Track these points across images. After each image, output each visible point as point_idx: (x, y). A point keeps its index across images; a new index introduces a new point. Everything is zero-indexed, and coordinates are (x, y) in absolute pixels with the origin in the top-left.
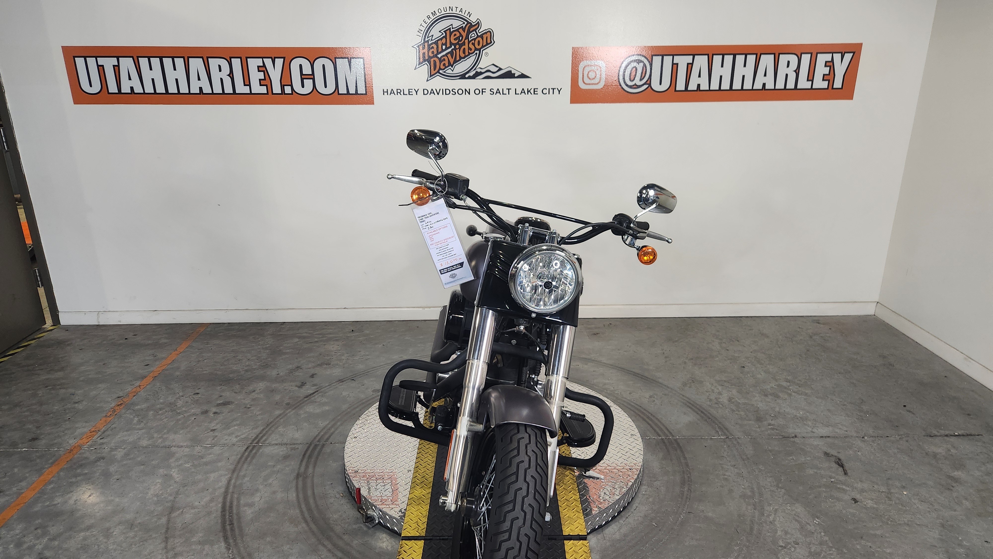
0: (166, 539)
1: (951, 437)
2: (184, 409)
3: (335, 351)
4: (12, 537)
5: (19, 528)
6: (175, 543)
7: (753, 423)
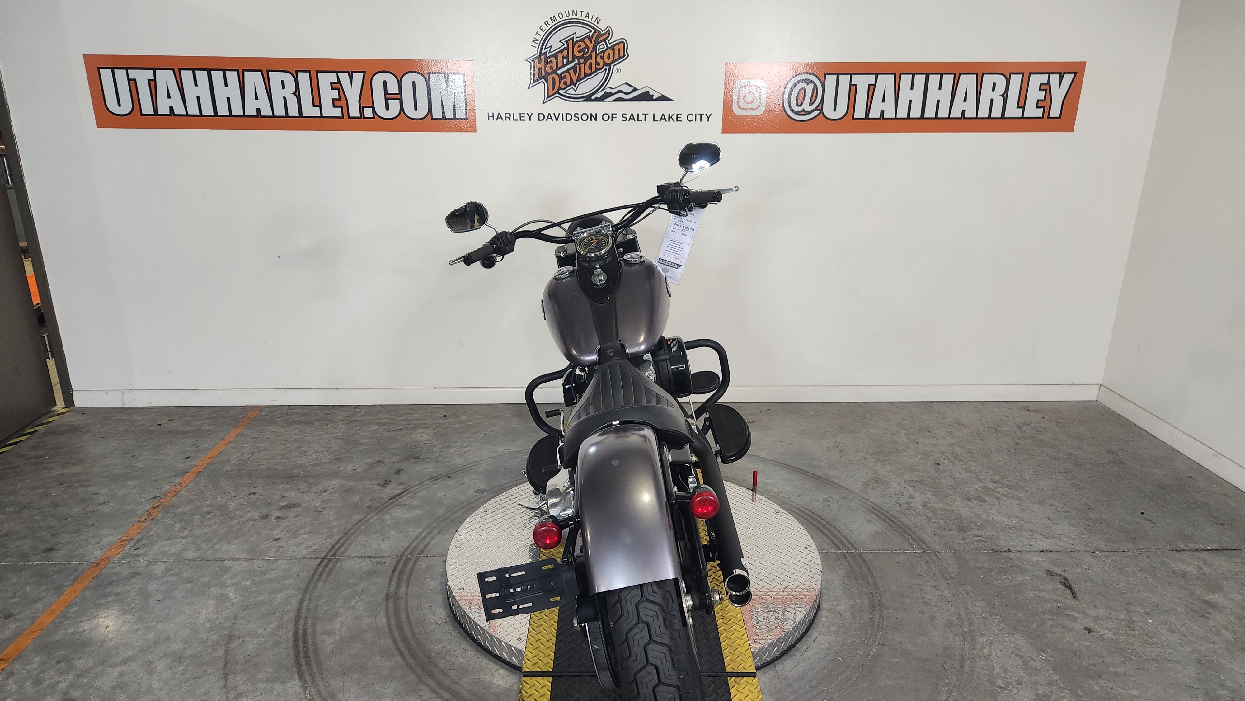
0: (226, 676)
1: (1202, 552)
2: (237, 513)
3: (425, 441)
4: (28, 672)
5: (36, 662)
6: (237, 680)
7: (955, 533)
